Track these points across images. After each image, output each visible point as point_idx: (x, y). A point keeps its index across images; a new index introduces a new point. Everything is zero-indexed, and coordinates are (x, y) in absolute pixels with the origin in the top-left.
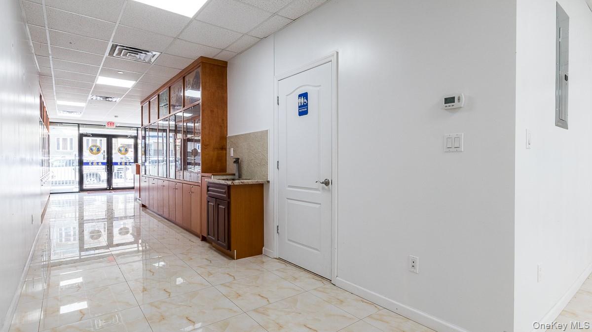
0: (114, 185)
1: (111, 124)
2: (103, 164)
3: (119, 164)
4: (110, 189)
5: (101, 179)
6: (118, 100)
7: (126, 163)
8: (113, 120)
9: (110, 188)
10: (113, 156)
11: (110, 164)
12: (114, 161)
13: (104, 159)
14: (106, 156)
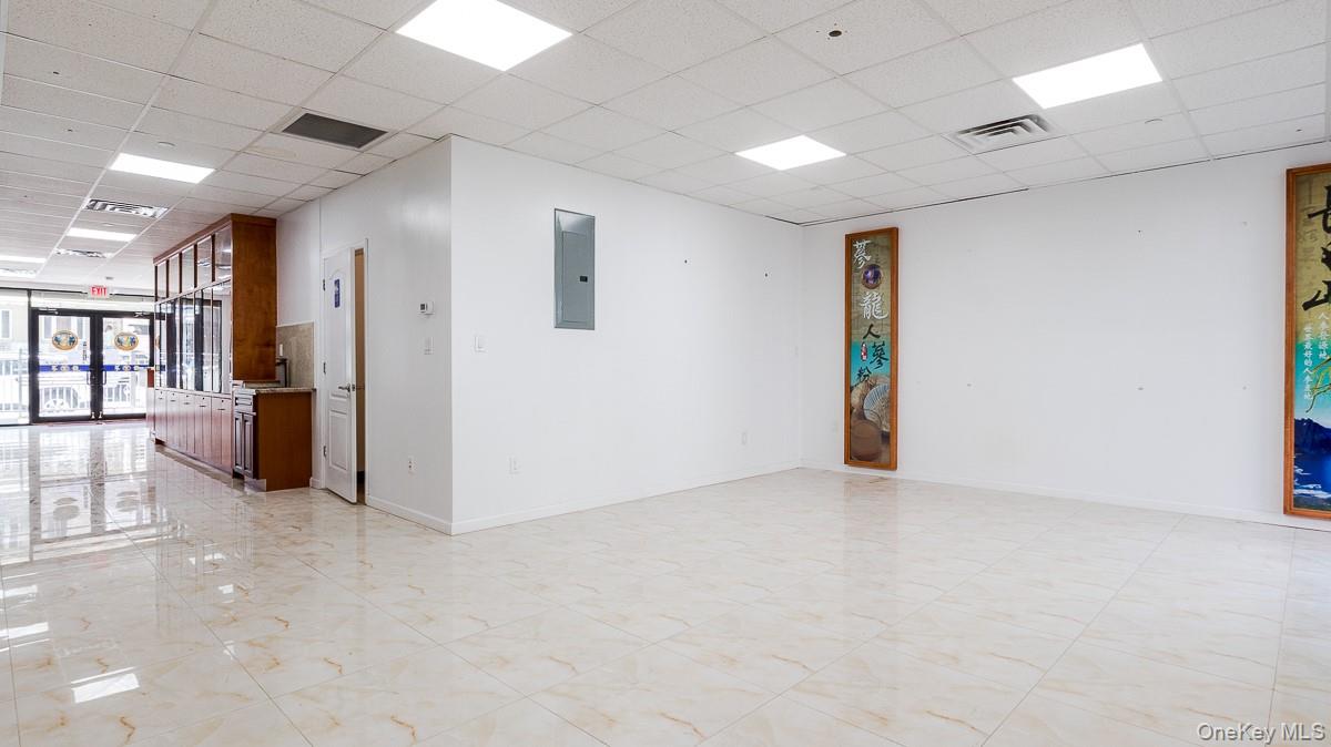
0: (106, 412)
1: (99, 290)
2: (82, 368)
3: (117, 368)
4: (97, 419)
5: (79, 401)
6: (109, 255)
7: (132, 366)
8: (102, 282)
9: (97, 415)
10: (104, 352)
11: (97, 369)
12: (106, 362)
13: (85, 357)
14: (89, 353)
